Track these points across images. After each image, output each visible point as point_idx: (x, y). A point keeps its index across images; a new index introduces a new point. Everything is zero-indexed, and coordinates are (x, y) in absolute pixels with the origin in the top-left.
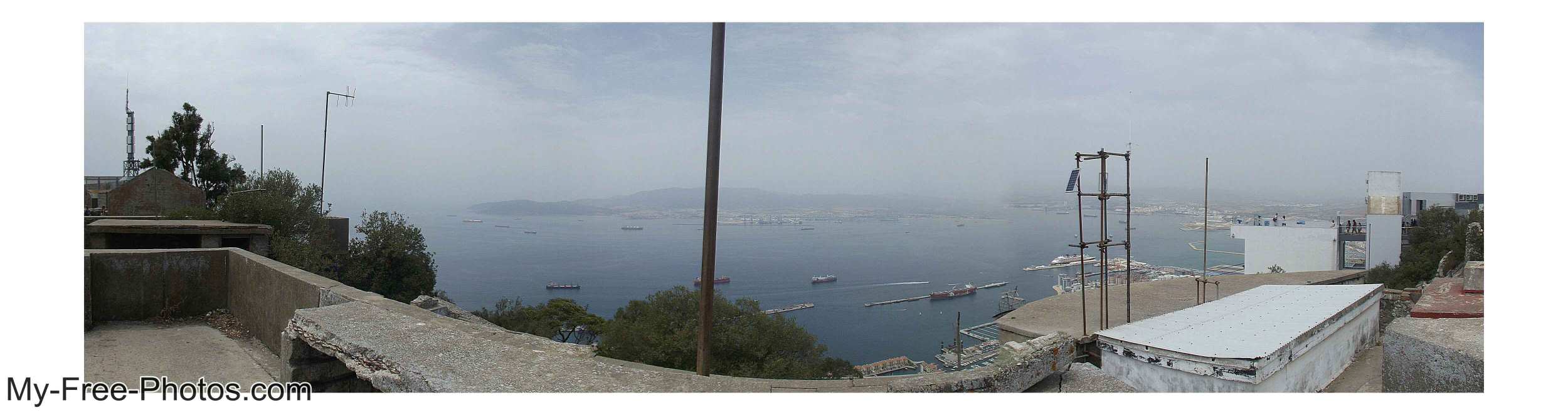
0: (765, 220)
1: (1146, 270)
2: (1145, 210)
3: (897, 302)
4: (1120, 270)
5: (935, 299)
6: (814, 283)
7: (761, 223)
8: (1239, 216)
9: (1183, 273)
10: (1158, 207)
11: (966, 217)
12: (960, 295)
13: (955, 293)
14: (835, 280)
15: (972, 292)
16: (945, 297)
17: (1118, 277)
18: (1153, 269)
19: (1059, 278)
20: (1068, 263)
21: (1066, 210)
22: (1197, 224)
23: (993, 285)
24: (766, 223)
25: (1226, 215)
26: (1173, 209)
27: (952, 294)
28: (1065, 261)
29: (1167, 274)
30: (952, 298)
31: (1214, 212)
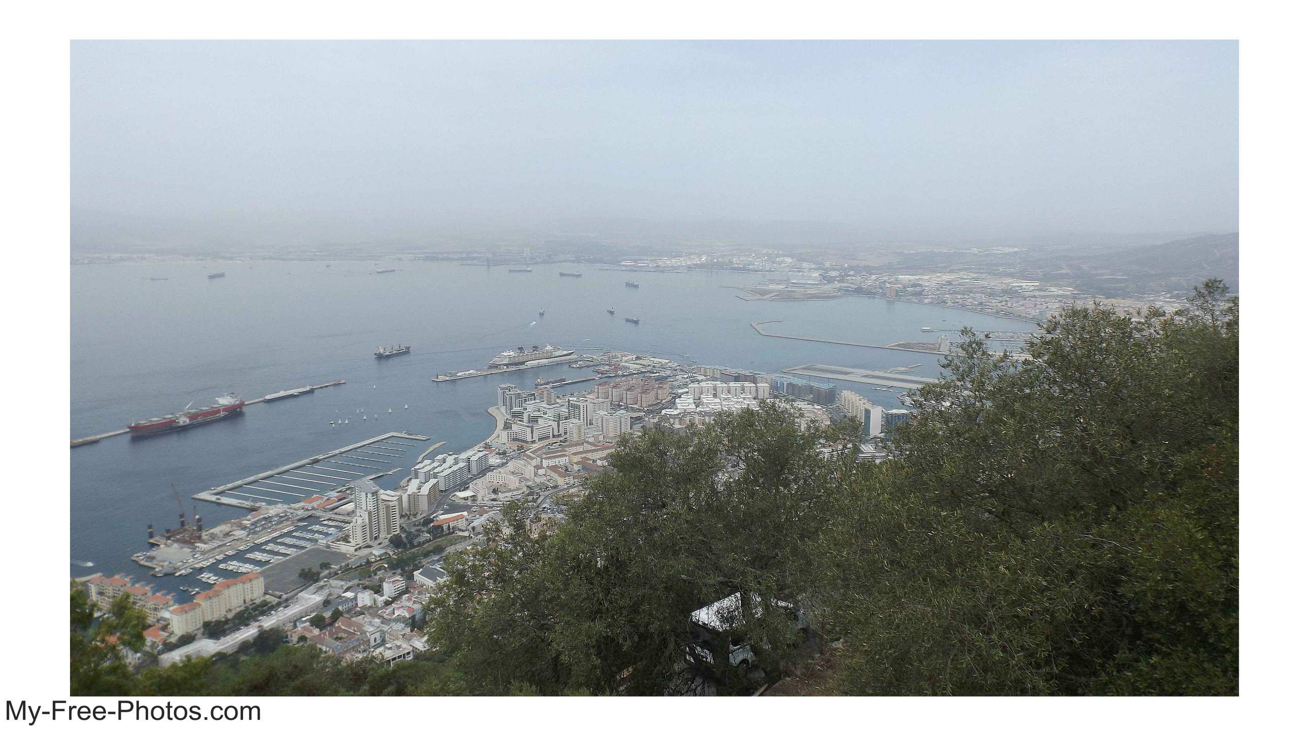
1: (668, 373)
2: (674, 262)
4: (620, 373)
8: (852, 273)
10: (700, 256)
11: (231, 259)
13: (192, 417)
15: (234, 414)
17: (614, 387)
18: (682, 370)
19: (500, 392)
20: (523, 363)
21: (528, 265)
22: (772, 286)
25: (826, 270)
26: (726, 260)
27: (183, 420)
28: (517, 360)
30: (185, 429)
31: (805, 265)
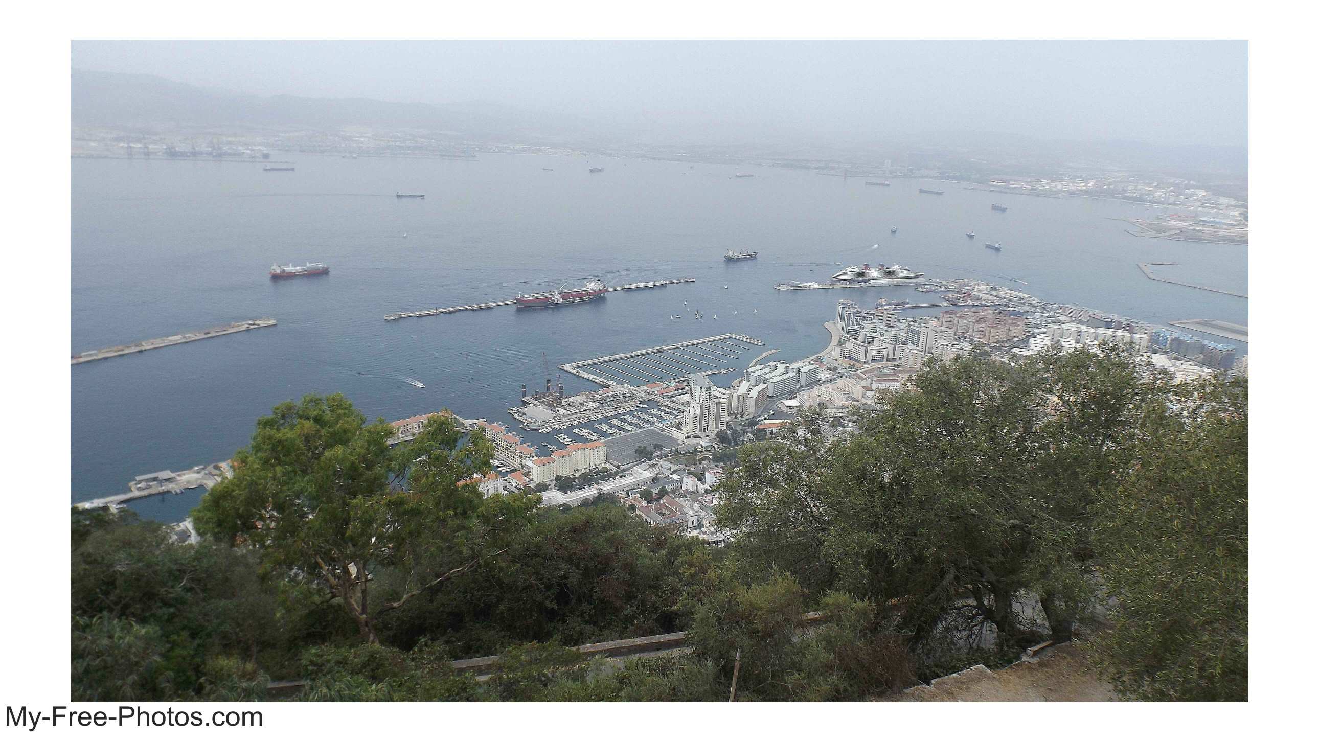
0: (181, 147)
1: (1026, 309)
2: (1054, 185)
3: (450, 313)
4: (970, 302)
5: (525, 307)
6: (276, 278)
7: (172, 154)
9: (1108, 325)
10: (1087, 181)
11: (610, 156)
12: (574, 301)
13: (565, 297)
14: (325, 272)
15: (598, 298)
16: (546, 305)
17: (961, 317)
18: (1042, 308)
21: (887, 178)
22: (1173, 223)
23: (640, 285)
24: (183, 155)
27: (558, 299)
28: (860, 277)
29: (1072, 322)
30: (558, 306)
31: (1223, 200)
